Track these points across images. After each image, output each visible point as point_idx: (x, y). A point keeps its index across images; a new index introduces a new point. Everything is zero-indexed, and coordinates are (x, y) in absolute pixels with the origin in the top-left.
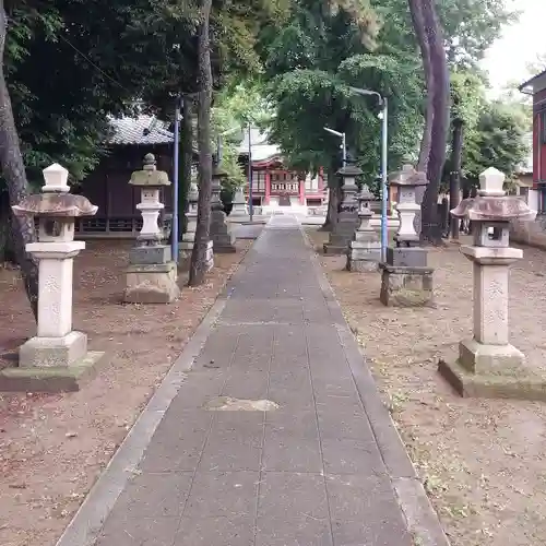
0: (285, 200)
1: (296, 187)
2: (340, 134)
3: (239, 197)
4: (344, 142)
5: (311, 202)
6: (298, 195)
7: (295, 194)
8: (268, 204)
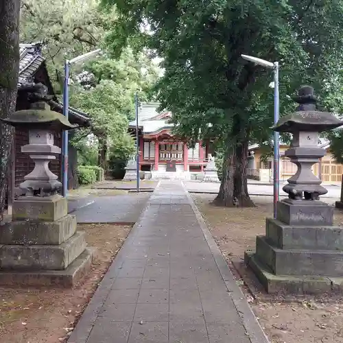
0: (171, 167)
1: (180, 156)
2: (271, 64)
3: (132, 163)
4: (277, 77)
5: (193, 168)
6: (182, 163)
7: (180, 162)
8: (157, 170)
